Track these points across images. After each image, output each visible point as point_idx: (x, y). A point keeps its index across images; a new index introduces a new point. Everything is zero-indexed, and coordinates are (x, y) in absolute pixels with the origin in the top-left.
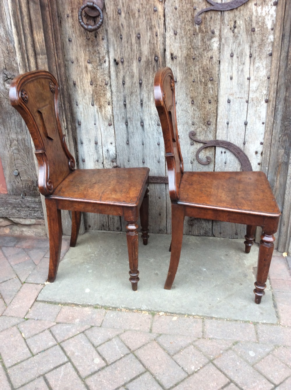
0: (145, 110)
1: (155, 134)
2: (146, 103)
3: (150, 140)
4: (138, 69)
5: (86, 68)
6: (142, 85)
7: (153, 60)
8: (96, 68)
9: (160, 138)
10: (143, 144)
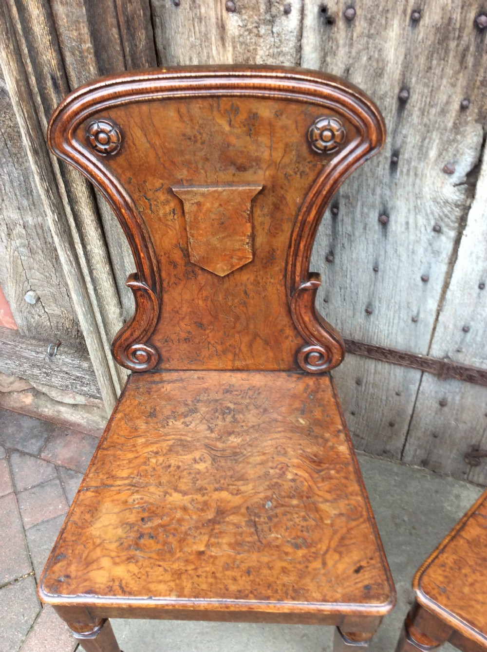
0: (402, 181)
1: (420, 251)
2: (409, 162)
3: (401, 265)
4: (403, 50)
5: (222, 27)
6: (408, 106)
7: (470, 24)
8: (255, 31)
9: (433, 265)
10: (376, 270)
